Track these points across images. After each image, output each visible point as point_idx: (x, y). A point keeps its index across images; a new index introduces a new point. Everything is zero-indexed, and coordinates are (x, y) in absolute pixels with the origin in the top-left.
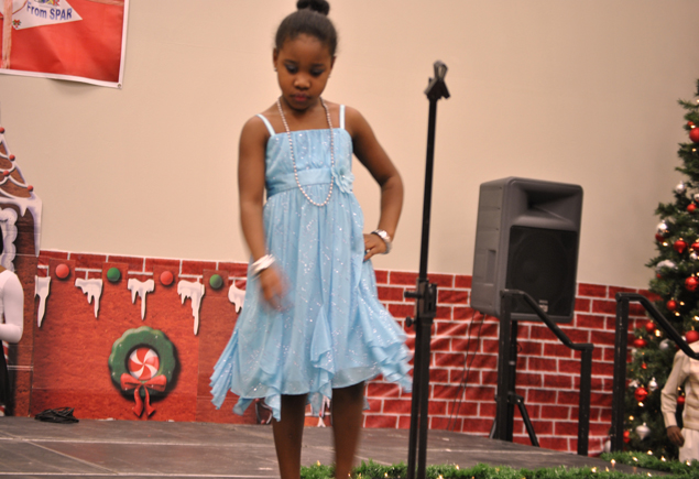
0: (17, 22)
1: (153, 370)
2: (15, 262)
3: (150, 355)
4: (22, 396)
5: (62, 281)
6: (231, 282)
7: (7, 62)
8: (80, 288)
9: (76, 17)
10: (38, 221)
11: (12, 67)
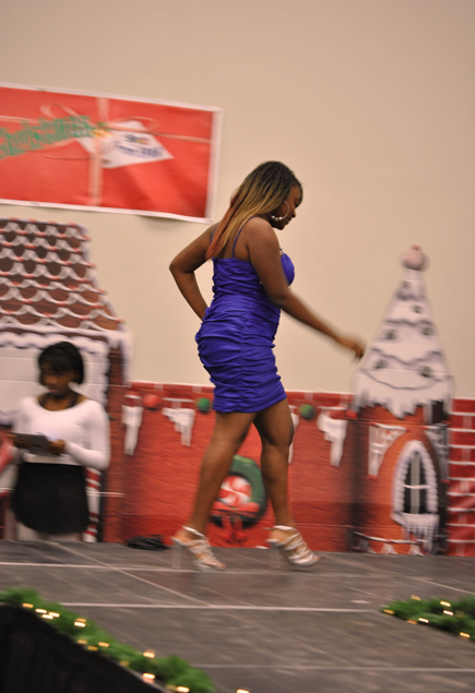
0: (106, 161)
1: (244, 498)
2: (108, 393)
3: (240, 483)
4: (113, 522)
5: (152, 411)
6: (319, 412)
7: (97, 200)
8: (167, 417)
9: (166, 155)
10: (129, 353)
11: (103, 205)
